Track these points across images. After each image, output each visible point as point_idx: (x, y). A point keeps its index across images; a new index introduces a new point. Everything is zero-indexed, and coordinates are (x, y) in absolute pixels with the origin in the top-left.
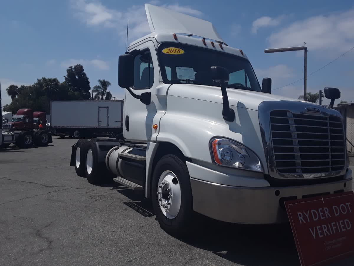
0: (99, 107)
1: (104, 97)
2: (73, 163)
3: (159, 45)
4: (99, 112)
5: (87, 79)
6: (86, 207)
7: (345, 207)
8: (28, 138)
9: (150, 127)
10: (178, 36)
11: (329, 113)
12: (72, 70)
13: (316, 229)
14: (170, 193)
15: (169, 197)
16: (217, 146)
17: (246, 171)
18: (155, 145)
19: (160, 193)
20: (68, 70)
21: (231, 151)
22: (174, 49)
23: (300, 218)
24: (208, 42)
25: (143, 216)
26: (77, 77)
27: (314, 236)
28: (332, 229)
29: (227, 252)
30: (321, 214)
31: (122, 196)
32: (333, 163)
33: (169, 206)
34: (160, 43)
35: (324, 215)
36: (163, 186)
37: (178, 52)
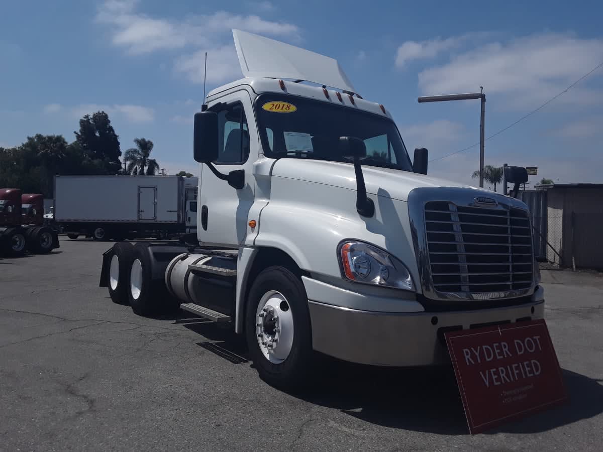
0: (139, 187)
1: (146, 169)
2: (105, 282)
3: (257, 98)
4: (139, 195)
5: (116, 137)
6: (138, 350)
7: (533, 342)
8: (17, 239)
9: (244, 223)
10: (286, 83)
11: (511, 205)
12: (89, 122)
13: (490, 372)
14: (276, 324)
15: (276, 330)
16: (348, 254)
17: (390, 289)
18: (252, 251)
19: (260, 325)
20: (82, 122)
21: (368, 259)
22: (281, 104)
23: (467, 357)
24: (332, 92)
25: (231, 362)
26: (97, 134)
27: (487, 384)
28: (513, 373)
29: (362, 410)
30: (497, 351)
31: (193, 334)
32: (515, 278)
33: (275, 344)
34: (258, 95)
35: (501, 353)
36: (265, 314)
37: (287, 109)
